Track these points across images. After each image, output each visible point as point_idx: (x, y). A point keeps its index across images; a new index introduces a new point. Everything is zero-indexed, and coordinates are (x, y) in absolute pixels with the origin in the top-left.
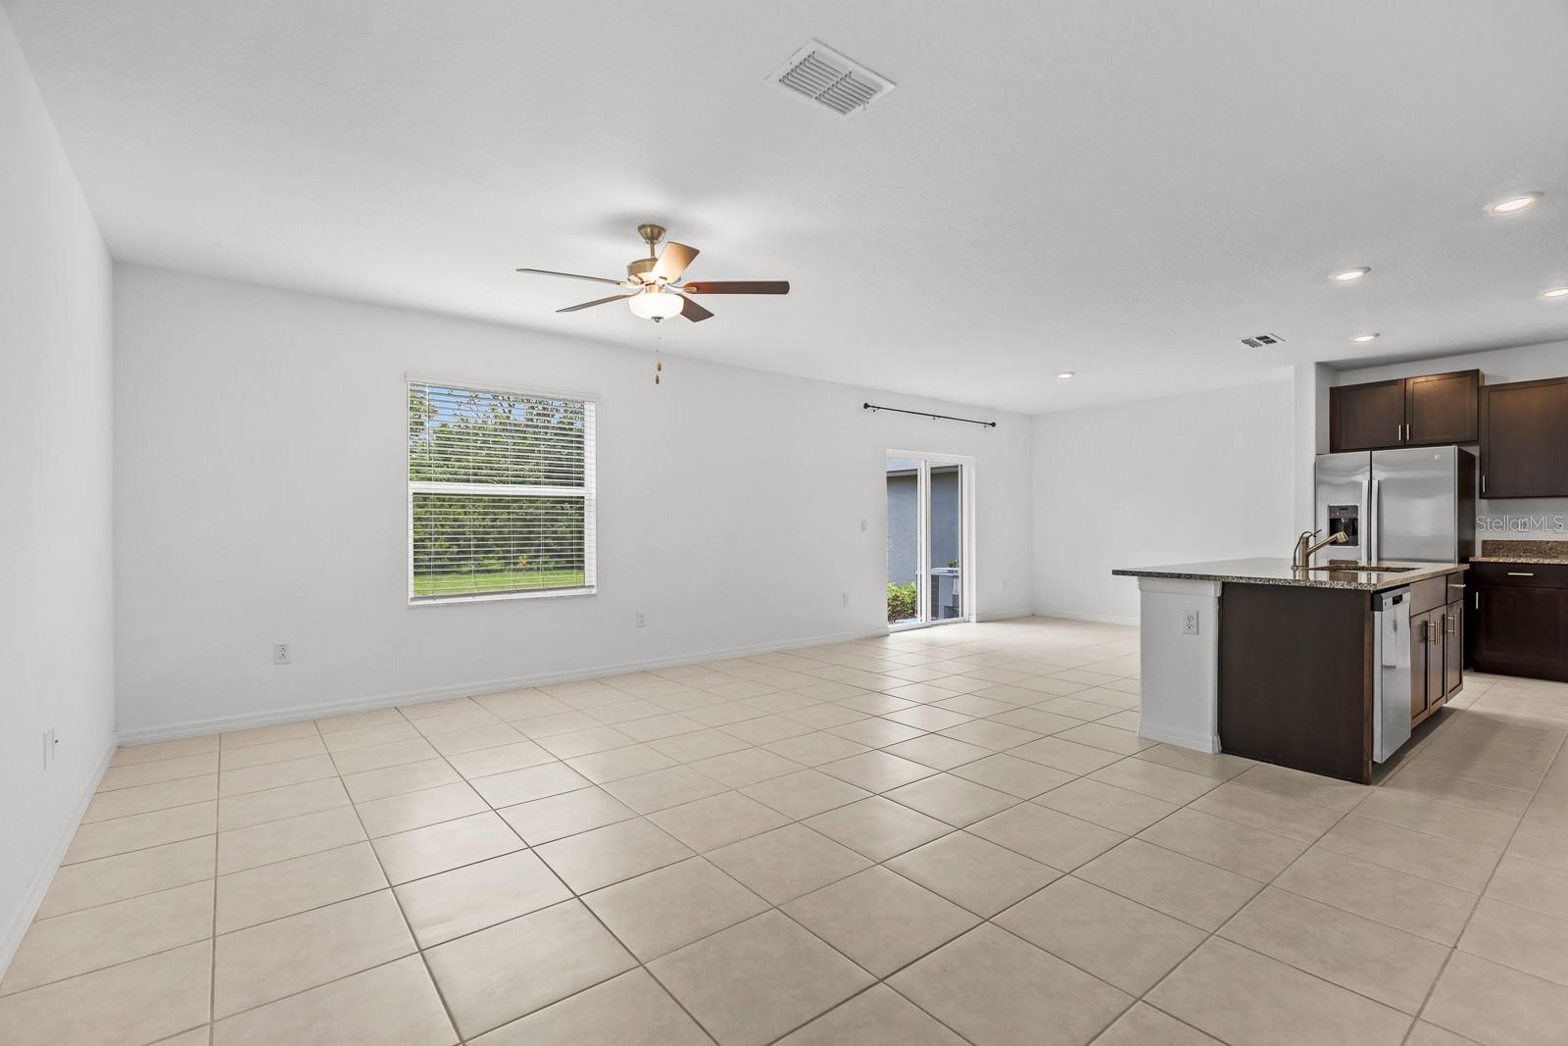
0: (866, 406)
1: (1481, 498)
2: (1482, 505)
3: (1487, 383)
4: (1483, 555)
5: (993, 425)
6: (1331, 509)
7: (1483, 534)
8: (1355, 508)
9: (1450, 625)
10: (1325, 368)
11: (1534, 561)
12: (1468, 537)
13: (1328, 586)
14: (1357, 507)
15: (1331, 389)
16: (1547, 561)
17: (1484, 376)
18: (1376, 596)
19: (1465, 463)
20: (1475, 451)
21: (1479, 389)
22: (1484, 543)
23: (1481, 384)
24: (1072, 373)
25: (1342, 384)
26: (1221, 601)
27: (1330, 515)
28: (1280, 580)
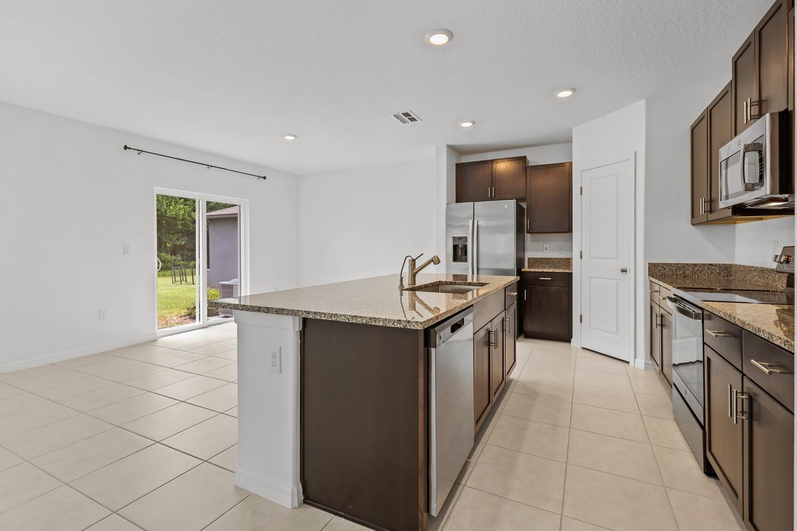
0: (126, 148)
1: (527, 233)
2: (528, 236)
3: (530, 164)
4: (528, 268)
5: (265, 178)
6: (454, 238)
7: (529, 254)
8: (466, 238)
9: (507, 323)
10: (454, 150)
11: (551, 270)
12: (522, 256)
13: (381, 324)
14: (466, 237)
15: (456, 164)
16: (557, 271)
17: (528, 161)
18: (432, 330)
19: (520, 212)
20: (524, 205)
21: (526, 167)
22: (529, 259)
23: (527, 165)
24: (295, 136)
25: (463, 161)
26: (303, 334)
27: (453, 243)
28: (341, 315)
